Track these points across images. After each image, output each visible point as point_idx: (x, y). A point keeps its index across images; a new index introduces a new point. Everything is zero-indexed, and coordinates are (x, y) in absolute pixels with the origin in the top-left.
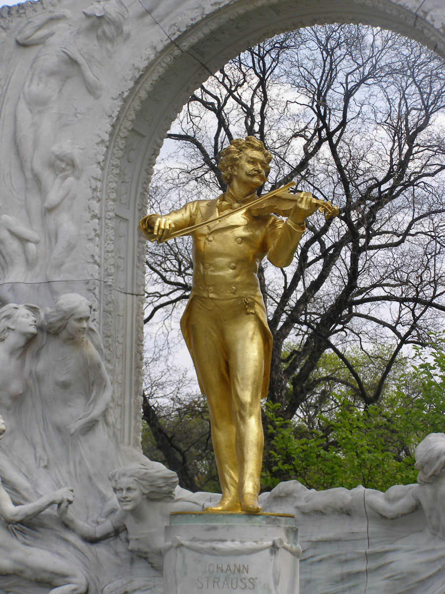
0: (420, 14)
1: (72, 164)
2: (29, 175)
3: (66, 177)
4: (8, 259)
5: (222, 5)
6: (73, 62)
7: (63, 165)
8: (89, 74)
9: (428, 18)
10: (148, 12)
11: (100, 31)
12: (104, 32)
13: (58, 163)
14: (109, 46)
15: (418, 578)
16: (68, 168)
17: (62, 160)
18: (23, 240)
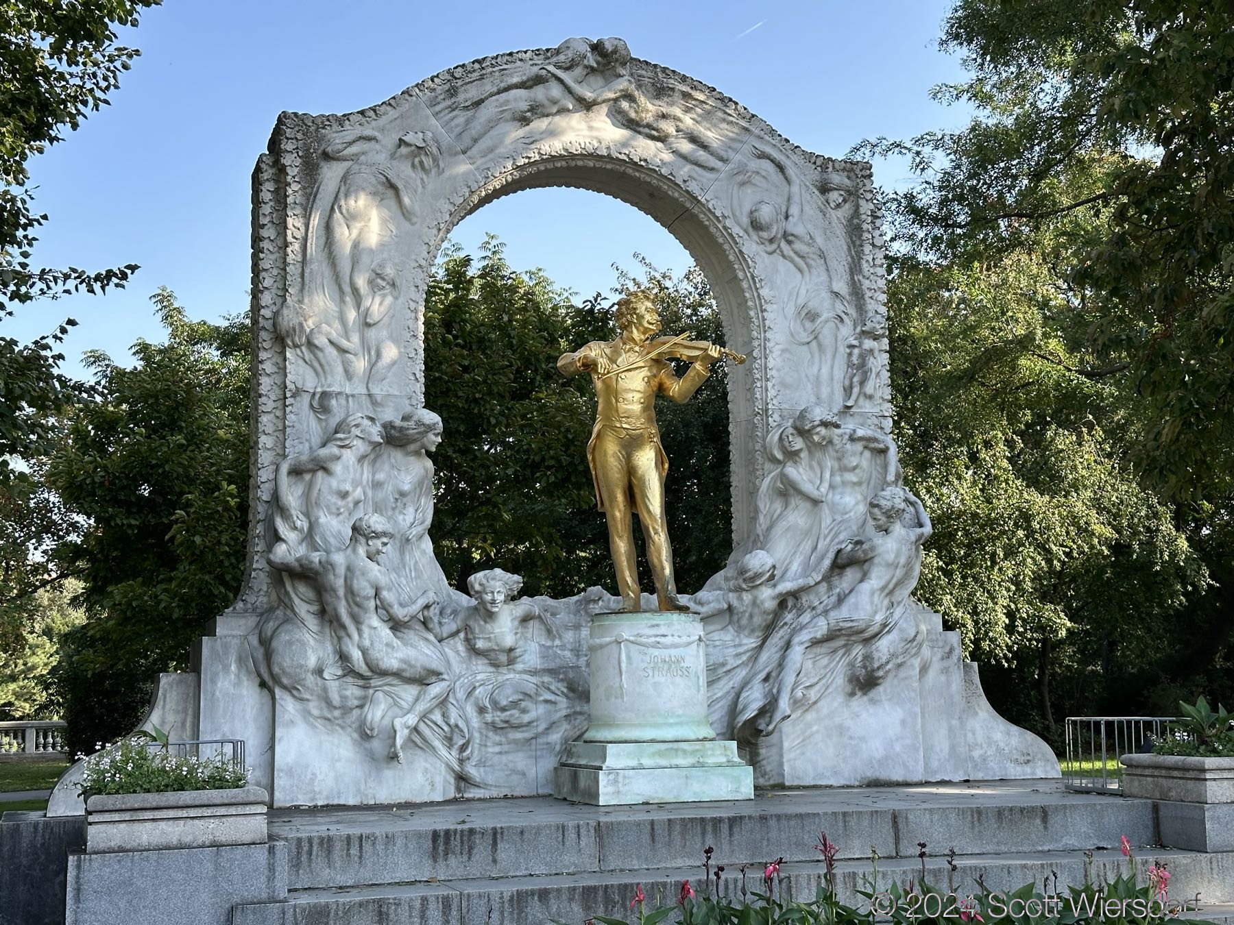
0: (703, 200)
1: (393, 285)
2: (347, 289)
3: (384, 296)
4: (327, 368)
5: (532, 160)
6: (392, 186)
7: (384, 284)
8: (406, 200)
9: (710, 206)
10: (464, 152)
11: (417, 160)
12: (421, 163)
13: (379, 281)
14: (424, 177)
15: (725, 669)
16: (388, 287)
17: (383, 279)
18: (343, 351)
